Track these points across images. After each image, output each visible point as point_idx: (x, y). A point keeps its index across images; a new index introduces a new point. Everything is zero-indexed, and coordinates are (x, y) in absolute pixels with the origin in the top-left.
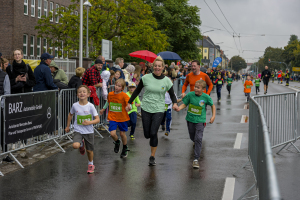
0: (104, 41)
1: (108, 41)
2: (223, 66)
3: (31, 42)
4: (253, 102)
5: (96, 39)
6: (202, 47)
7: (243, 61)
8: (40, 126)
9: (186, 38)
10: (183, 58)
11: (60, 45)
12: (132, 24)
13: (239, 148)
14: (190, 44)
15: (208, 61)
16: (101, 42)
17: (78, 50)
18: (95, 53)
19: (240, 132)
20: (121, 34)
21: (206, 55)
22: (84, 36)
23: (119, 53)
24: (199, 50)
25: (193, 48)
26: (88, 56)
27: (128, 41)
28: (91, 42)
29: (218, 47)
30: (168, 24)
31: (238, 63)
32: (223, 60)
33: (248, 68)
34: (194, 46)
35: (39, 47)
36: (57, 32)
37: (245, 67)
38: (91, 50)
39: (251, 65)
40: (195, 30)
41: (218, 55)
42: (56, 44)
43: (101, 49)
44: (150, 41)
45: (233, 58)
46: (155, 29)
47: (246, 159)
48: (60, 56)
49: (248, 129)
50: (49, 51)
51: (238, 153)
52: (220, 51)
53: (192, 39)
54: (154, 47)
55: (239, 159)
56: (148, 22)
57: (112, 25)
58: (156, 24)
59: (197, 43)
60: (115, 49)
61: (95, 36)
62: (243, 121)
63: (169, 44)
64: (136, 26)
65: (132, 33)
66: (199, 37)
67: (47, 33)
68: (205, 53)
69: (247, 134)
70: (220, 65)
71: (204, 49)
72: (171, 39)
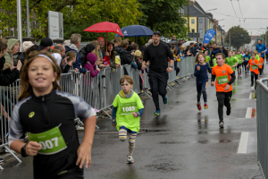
0: (51, 13)
1: (57, 14)
2: (219, 41)
4: (261, 86)
5: (40, 11)
6: (188, 16)
7: (246, 33)
10: (162, 33)
13: (245, 152)
15: (197, 35)
16: (47, 15)
17: (16, 27)
18: (40, 30)
19: (245, 130)
20: (74, 3)
21: (193, 26)
22: (24, 7)
23: (73, 28)
24: (183, 21)
25: (175, 18)
26: (29, 36)
27: (85, 12)
28: (34, 16)
29: (210, 15)
31: (238, 37)
32: (218, 33)
33: (253, 42)
34: (176, 14)
37: (249, 42)
38: (33, 26)
39: (257, 38)
41: (210, 26)
43: (47, 24)
44: (116, 10)
45: (232, 30)
47: (256, 167)
49: (255, 126)
51: (245, 159)
52: (212, 21)
53: (173, 5)
54: (121, 19)
55: (245, 167)
59: (181, 11)
61: (38, 7)
62: (248, 115)
63: (141, 14)
65: (89, 2)
68: (192, 24)
69: (256, 133)
70: (213, 39)
71: (191, 18)
72: (144, 7)
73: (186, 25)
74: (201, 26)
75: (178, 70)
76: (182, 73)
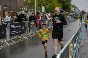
0: (43, 7)
2: (79, 13)
3: (22, 7)
5: (41, 6)
7: (85, 12)
8: (21, 32)
9: (67, 6)
10: (66, 11)
11: (30, 8)
12: (51, 2)
14: (69, 7)
17: (35, 9)
20: (48, 5)
22: (37, 5)
25: (69, 8)
27: (50, 7)
28: (39, 7)
29: (77, 8)
30: (62, 1)
31: (83, 13)
32: (79, 12)
35: (24, 9)
36: (29, 4)
37: (85, 14)
39: (87, 13)
40: (70, 3)
42: (29, 8)
45: (82, 11)
46: (58, 3)
48: (30, 11)
50: (27, 10)
52: (78, 9)
53: (69, 6)
56: (56, 1)
57: (45, 2)
58: (58, 2)
59: (71, 7)
60: (46, 9)
61: (40, 5)
63: (62, 7)
64: (52, 2)
65: (51, 5)
66: (71, 5)
67: (26, 5)
70: (78, 13)
71: (73, 9)
72: (62, 6)
73: (71, 10)
74: (75, 10)
75: (68, 20)
76: (69, 20)
